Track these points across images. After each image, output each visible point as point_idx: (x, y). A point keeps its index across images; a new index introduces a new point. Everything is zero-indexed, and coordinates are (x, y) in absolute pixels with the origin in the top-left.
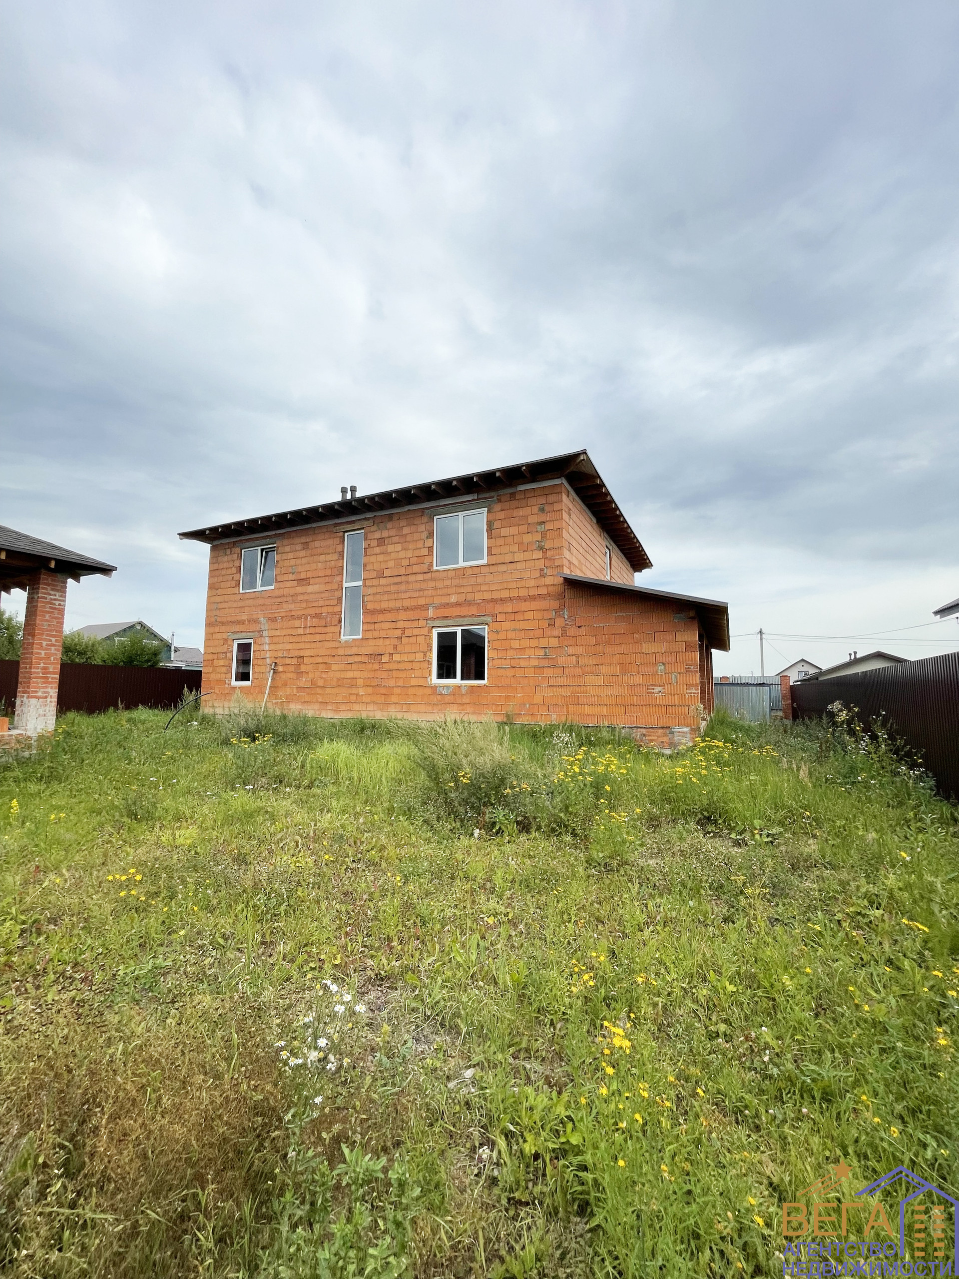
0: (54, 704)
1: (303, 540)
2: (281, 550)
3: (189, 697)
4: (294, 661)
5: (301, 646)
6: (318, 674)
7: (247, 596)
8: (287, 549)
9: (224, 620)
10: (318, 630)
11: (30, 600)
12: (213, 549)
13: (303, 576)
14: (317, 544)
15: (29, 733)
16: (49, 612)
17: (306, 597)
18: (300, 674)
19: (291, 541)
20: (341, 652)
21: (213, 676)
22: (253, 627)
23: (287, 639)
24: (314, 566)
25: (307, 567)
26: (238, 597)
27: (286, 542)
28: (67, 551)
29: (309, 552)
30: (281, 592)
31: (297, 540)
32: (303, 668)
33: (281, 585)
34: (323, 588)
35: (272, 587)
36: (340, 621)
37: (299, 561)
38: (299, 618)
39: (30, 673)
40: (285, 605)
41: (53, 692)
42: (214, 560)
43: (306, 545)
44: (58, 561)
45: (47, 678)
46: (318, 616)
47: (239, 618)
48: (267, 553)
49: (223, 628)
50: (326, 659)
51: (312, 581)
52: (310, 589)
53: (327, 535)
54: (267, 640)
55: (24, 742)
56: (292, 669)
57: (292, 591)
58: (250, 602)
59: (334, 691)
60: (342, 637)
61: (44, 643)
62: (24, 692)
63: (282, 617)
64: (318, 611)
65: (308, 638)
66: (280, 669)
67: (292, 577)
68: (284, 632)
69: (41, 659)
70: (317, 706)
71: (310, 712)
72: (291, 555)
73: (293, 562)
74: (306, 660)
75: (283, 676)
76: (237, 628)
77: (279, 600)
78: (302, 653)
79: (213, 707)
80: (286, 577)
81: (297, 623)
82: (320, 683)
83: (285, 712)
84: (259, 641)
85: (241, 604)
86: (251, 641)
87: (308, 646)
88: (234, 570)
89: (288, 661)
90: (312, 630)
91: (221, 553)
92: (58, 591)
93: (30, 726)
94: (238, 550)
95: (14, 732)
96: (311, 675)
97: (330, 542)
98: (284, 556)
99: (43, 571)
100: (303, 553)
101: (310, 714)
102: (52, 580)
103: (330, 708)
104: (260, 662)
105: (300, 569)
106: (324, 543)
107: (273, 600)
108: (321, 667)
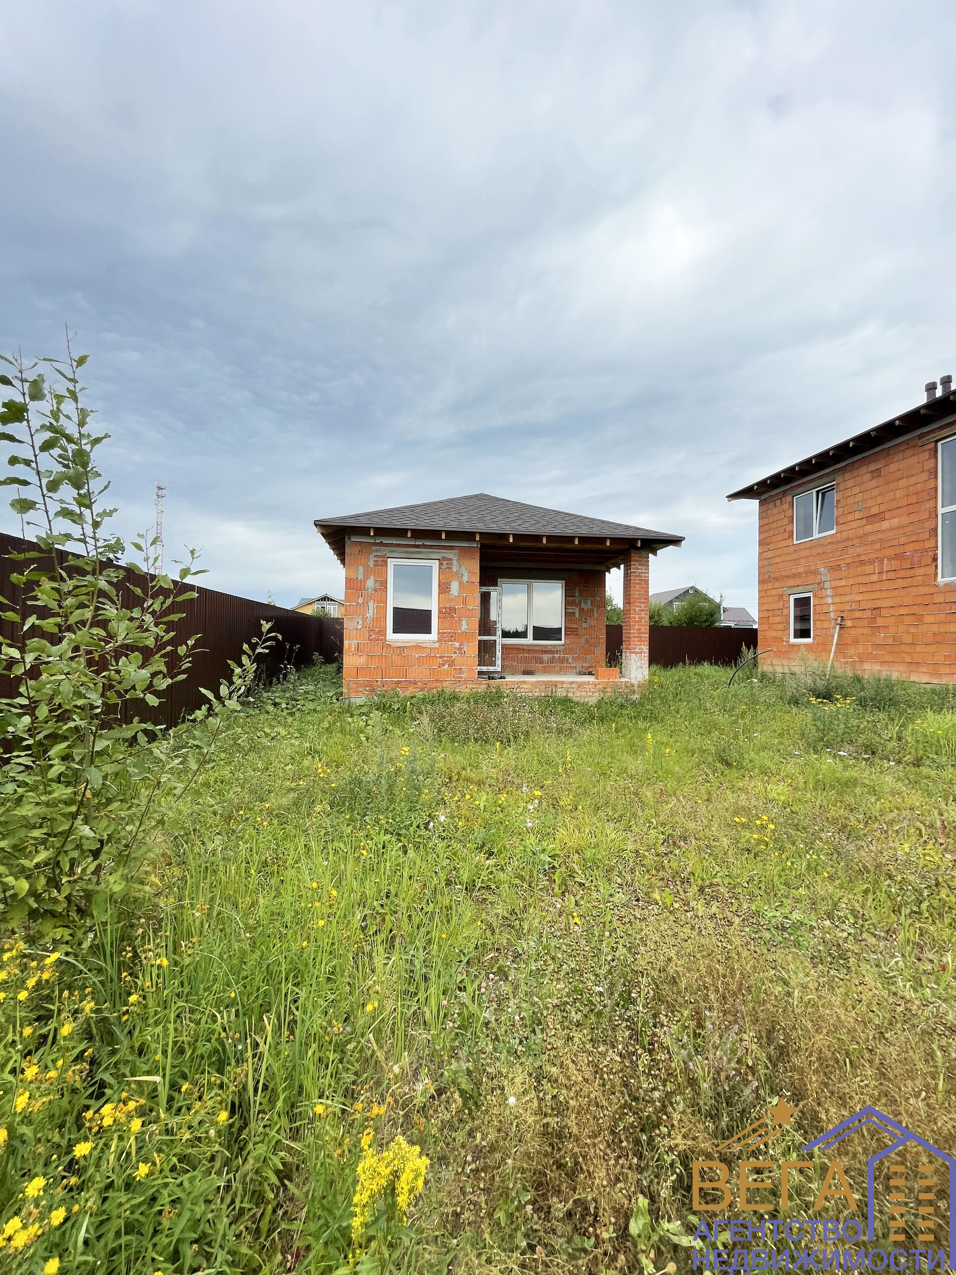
0: (647, 659)
1: (873, 467)
2: (842, 486)
3: (747, 654)
4: (868, 614)
5: (877, 595)
6: (902, 628)
7: (802, 546)
8: (851, 483)
9: (777, 575)
10: (902, 574)
11: (627, 576)
12: (761, 504)
13: (875, 511)
14: (893, 467)
15: (633, 681)
16: (638, 584)
17: (880, 536)
18: (876, 629)
19: (855, 473)
20: (939, 599)
21: (769, 634)
22: (812, 579)
23: (855, 589)
24: (890, 496)
25: (880, 500)
26: (792, 549)
27: (848, 476)
28: (647, 531)
29: (881, 480)
30: (845, 535)
31: (864, 470)
32: (880, 622)
33: (844, 527)
34: (905, 520)
35: (834, 532)
36: (935, 559)
37: (867, 495)
38: (871, 562)
39: (630, 633)
40: (850, 551)
41: (646, 649)
42: (762, 515)
43: (877, 473)
44: (643, 540)
45: (641, 637)
46: (897, 557)
47: (794, 571)
48: (823, 494)
49: (777, 584)
50: (915, 609)
51: (887, 515)
52: (885, 525)
53: (909, 453)
54: (829, 592)
55: (630, 687)
56: (865, 623)
57: (860, 532)
58: (807, 552)
59: (932, 649)
60: (939, 579)
61: (637, 609)
62: (627, 648)
63: (848, 564)
64: (899, 550)
65: (886, 586)
66: (849, 623)
67: (858, 515)
68: (851, 582)
69: (637, 622)
70: (903, 668)
71: (895, 674)
72: (856, 490)
73: (860, 497)
74: (884, 612)
75: (853, 632)
76: (792, 582)
77: (842, 545)
78: (878, 604)
79: (772, 665)
80: (850, 517)
81: (869, 569)
82: (907, 639)
83: (858, 673)
84: (819, 594)
85: (794, 556)
86: (811, 595)
87: (885, 595)
88: (786, 521)
89: (858, 614)
90: (891, 575)
91: (771, 505)
92: (643, 565)
93: (633, 676)
94: (789, 498)
95: (623, 680)
96: (892, 631)
97: (913, 460)
98: (848, 493)
99: (633, 551)
100: (874, 483)
101: (895, 676)
102: (639, 557)
103: (925, 670)
104: (823, 617)
105: (870, 503)
106: (904, 464)
107: (834, 547)
108: (908, 620)
